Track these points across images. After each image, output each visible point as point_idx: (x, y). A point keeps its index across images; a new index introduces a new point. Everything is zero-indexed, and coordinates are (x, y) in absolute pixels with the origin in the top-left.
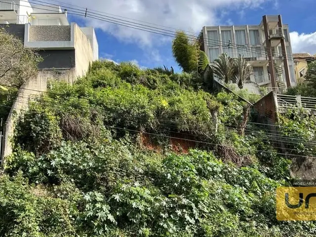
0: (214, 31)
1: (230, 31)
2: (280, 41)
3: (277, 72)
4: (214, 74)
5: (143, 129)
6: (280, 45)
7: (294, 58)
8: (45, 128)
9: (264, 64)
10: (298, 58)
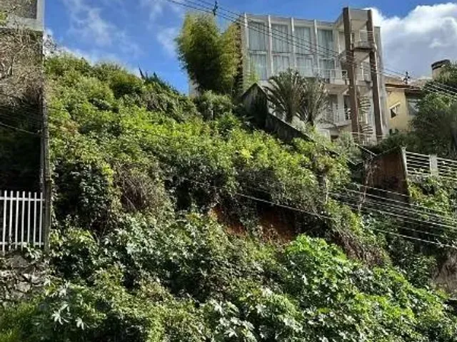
0: (259, 24)
1: (286, 26)
2: (367, 54)
3: (360, 106)
4: (270, 103)
5: (217, 197)
6: (368, 60)
7: (387, 85)
8: (103, 190)
9: (339, 91)
10: (393, 86)
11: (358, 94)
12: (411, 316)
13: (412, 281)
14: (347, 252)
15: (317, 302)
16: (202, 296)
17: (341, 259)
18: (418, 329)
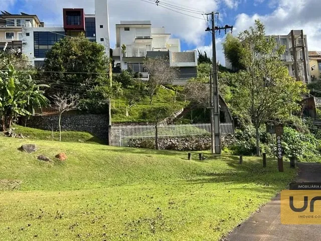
2: (301, 48)
3: (299, 69)
6: (301, 50)
9: (290, 63)
11: (298, 64)
12: (315, 147)
13: (316, 138)
14: (298, 131)
15: (291, 143)
16: (267, 143)
17: (296, 133)
18: (316, 149)
